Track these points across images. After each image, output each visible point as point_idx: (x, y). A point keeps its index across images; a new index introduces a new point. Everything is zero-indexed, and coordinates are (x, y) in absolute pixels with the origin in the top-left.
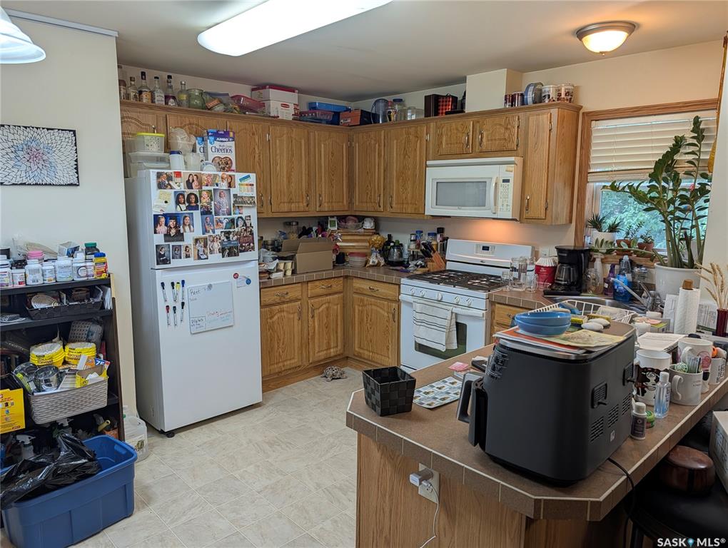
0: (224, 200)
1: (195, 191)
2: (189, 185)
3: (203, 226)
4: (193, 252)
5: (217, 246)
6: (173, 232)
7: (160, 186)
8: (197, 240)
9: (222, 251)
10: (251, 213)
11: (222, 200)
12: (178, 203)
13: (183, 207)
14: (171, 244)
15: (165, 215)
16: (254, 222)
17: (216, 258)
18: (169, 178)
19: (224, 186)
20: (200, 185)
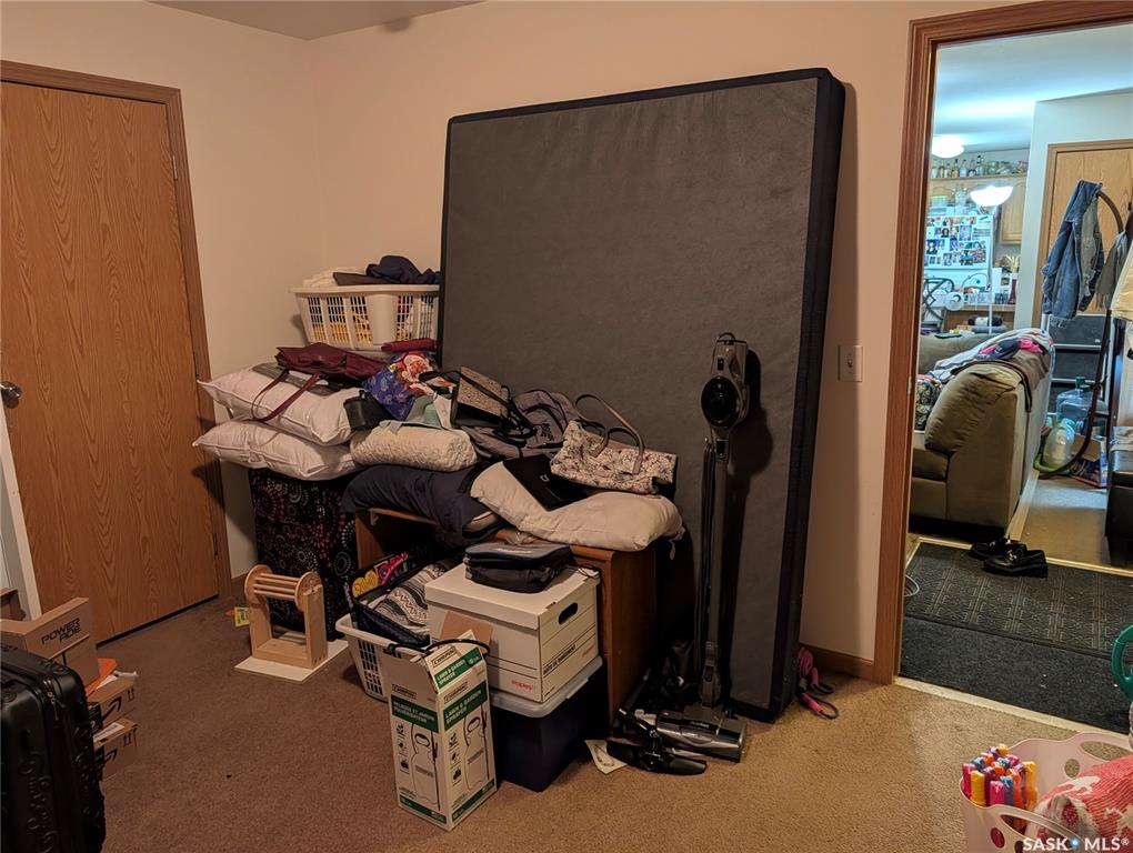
1: (948, 227)
2: (945, 224)
3: (951, 247)
4: (942, 262)
5: (958, 258)
6: (931, 250)
8: (945, 255)
9: (962, 261)
10: (986, 239)
11: (965, 232)
12: (936, 233)
13: (940, 236)
16: (988, 245)
17: (957, 265)
19: (968, 223)
20: (952, 223)
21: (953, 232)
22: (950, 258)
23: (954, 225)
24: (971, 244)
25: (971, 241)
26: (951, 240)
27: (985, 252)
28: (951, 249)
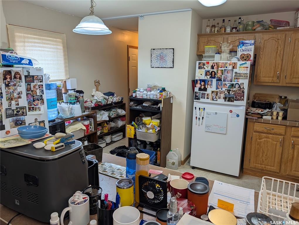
2: (212, 67)
3: (217, 86)
4: (210, 97)
5: (222, 96)
6: (203, 87)
7: (200, 68)
9: (225, 98)
11: (228, 74)
12: (206, 75)
13: (208, 77)
15: (200, 80)
16: (246, 86)
17: (221, 101)
18: (204, 64)
19: (230, 68)
20: (218, 67)
21: (219, 75)
22: (217, 95)
23: (220, 69)
24: (232, 85)
25: (233, 82)
26: (217, 80)
27: (243, 92)
28: (217, 88)
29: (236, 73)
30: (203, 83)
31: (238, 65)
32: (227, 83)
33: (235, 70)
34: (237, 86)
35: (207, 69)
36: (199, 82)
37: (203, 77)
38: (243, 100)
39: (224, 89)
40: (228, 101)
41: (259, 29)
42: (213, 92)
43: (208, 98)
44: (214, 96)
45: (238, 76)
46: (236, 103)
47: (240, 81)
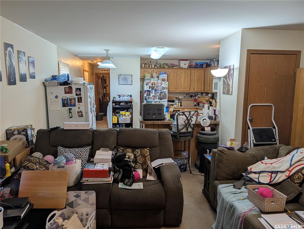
0: (160, 88)
1: (153, 86)
2: (152, 84)
3: (155, 93)
4: (152, 98)
5: (158, 97)
6: (148, 94)
7: (146, 85)
9: (159, 98)
10: (166, 91)
12: (149, 88)
13: (151, 89)
14: (148, 96)
15: (147, 91)
16: (167, 93)
18: (148, 83)
19: (160, 85)
20: (155, 84)
21: (155, 88)
22: (155, 97)
23: (155, 85)
24: (161, 92)
25: (162, 91)
26: (155, 90)
27: (166, 95)
28: (155, 94)
29: (163, 87)
30: (148, 92)
31: (163, 84)
32: (159, 91)
33: (162, 86)
34: (163, 93)
35: (150, 85)
36: (146, 91)
37: (148, 89)
38: (166, 98)
39: (158, 94)
40: (160, 100)
41: (167, 67)
42: (153, 96)
43: (151, 99)
44: (154, 98)
45: (163, 88)
46: (163, 100)
47: (165, 91)
